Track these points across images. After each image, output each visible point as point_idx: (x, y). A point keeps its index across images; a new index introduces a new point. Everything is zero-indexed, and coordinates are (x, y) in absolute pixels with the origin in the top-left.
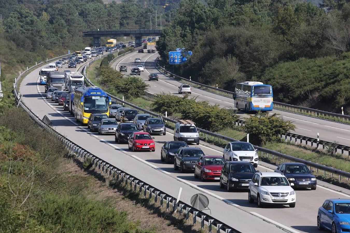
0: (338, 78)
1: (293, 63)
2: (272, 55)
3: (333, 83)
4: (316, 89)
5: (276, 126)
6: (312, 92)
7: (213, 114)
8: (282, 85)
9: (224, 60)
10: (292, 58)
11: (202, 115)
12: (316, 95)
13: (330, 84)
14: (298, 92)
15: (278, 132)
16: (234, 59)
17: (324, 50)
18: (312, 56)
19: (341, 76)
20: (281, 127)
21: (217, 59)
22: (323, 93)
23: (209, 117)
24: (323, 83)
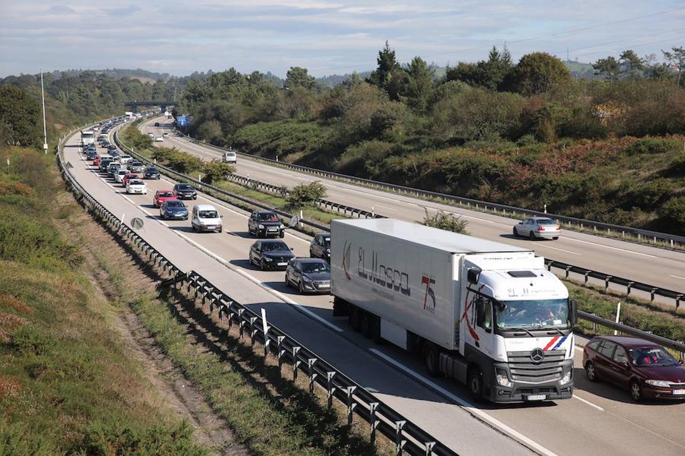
0: (280, 136)
1: (255, 126)
2: (242, 119)
3: (277, 139)
4: (266, 144)
5: (223, 170)
6: (263, 145)
7: (187, 161)
8: (245, 141)
9: (211, 123)
10: (255, 122)
11: (180, 161)
12: (265, 147)
13: (275, 140)
14: (255, 145)
15: (225, 174)
16: (218, 122)
17: (276, 117)
18: (267, 121)
19: (281, 135)
20: (227, 170)
21: (207, 122)
22: (269, 146)
23: (184, 163)
24: (271, 139)
